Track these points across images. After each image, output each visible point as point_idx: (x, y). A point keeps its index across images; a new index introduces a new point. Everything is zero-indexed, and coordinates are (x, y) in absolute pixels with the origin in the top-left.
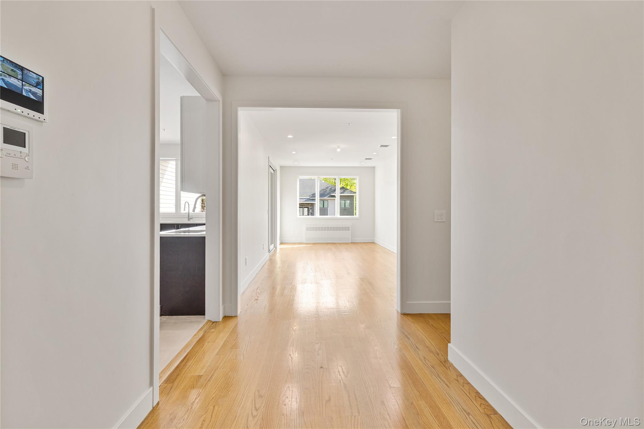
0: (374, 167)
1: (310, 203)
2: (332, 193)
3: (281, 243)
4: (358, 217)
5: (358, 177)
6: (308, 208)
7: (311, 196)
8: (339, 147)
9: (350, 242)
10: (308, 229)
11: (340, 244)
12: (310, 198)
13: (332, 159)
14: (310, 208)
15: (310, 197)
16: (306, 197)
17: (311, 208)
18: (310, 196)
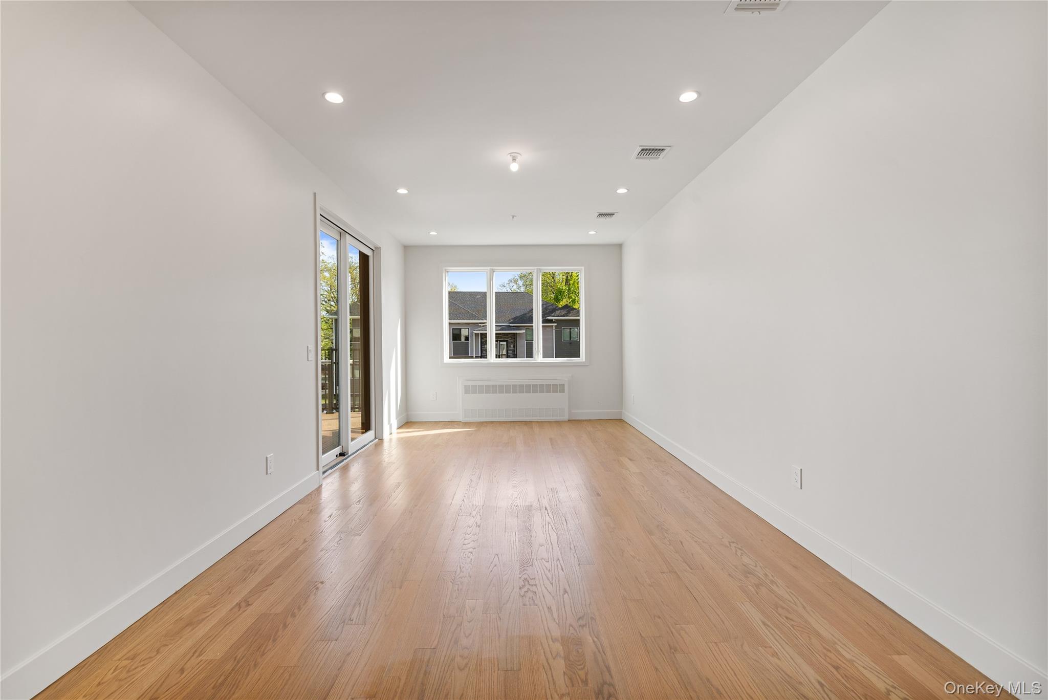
0: (620, 246)
1: (509, 334)
2: (549, 317)
3: (407, 423)
4: (584, 360)
5: (583, 268)
6: (507, 341)
7: (512, 320)
8: (514, 160)
9: (566, 418)
10: (467, 390)
11: (541, 423)
12: (511, 325)
13: (513, 217)
14: (510, 341)
15: (510, 323)
16: (503, 323)
17: (512, 342)
18: (510, 320)
